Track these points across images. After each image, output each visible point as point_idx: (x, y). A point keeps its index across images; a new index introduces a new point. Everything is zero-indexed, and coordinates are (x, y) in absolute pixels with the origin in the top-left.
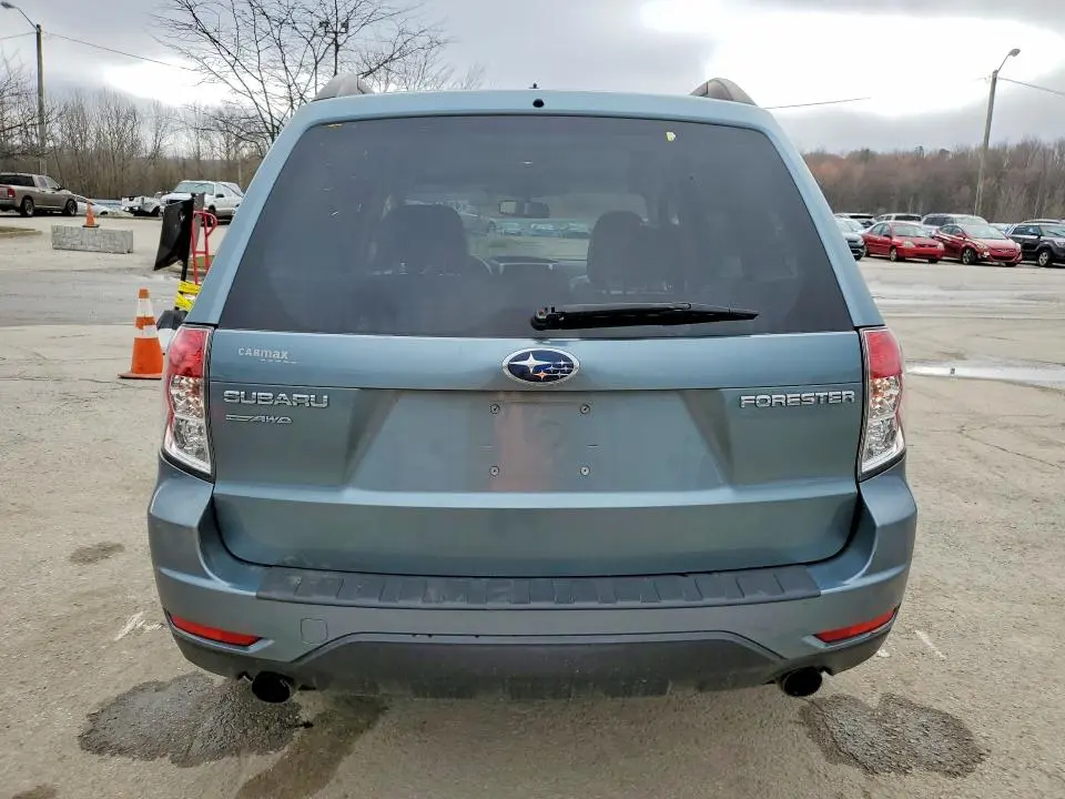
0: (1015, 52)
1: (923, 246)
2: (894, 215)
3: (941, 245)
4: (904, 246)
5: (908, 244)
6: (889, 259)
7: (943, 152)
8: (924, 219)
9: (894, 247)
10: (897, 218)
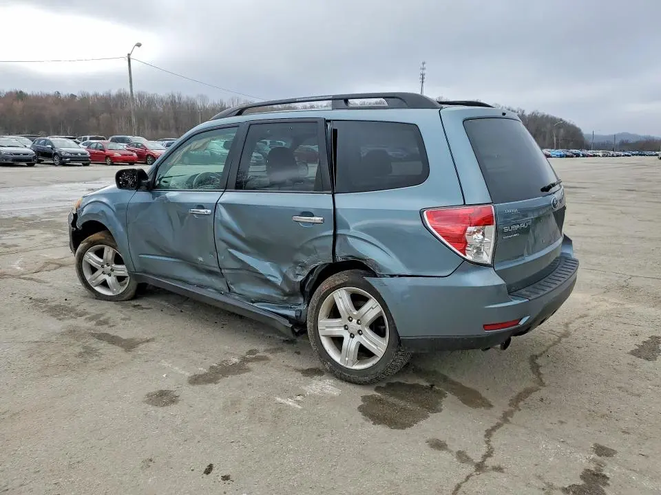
0: (139, 45)
1: (126, 155)
2: (88, 137)
3: (135, 154)
4: (115, 156)
5: (117, 154)
6: (106, 164)
7: (73, 96)
8: (110, 139)
9: (108, 156)
10: (91, 139)
